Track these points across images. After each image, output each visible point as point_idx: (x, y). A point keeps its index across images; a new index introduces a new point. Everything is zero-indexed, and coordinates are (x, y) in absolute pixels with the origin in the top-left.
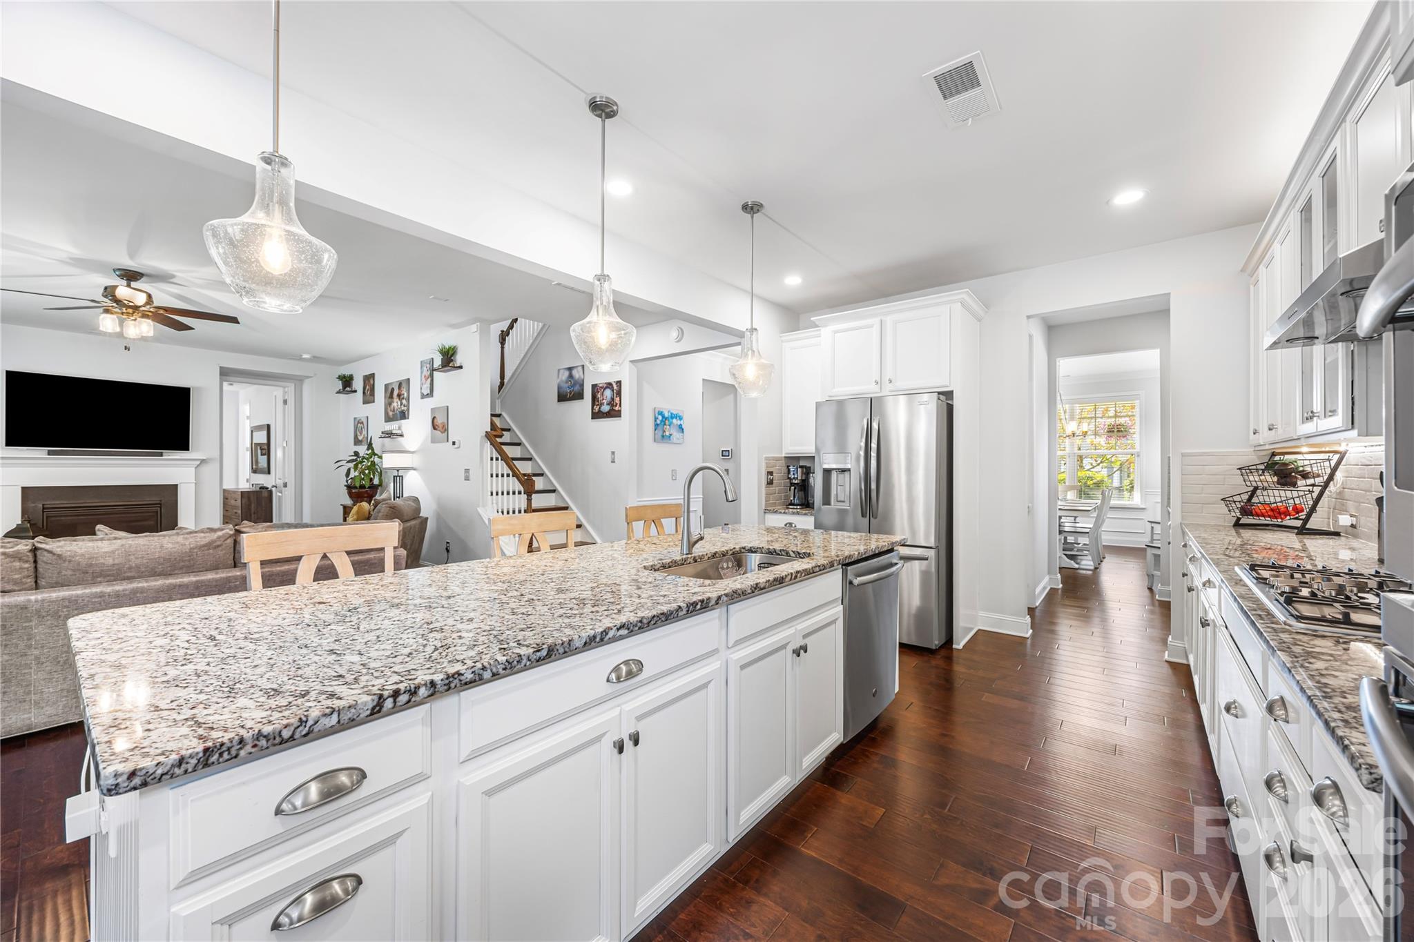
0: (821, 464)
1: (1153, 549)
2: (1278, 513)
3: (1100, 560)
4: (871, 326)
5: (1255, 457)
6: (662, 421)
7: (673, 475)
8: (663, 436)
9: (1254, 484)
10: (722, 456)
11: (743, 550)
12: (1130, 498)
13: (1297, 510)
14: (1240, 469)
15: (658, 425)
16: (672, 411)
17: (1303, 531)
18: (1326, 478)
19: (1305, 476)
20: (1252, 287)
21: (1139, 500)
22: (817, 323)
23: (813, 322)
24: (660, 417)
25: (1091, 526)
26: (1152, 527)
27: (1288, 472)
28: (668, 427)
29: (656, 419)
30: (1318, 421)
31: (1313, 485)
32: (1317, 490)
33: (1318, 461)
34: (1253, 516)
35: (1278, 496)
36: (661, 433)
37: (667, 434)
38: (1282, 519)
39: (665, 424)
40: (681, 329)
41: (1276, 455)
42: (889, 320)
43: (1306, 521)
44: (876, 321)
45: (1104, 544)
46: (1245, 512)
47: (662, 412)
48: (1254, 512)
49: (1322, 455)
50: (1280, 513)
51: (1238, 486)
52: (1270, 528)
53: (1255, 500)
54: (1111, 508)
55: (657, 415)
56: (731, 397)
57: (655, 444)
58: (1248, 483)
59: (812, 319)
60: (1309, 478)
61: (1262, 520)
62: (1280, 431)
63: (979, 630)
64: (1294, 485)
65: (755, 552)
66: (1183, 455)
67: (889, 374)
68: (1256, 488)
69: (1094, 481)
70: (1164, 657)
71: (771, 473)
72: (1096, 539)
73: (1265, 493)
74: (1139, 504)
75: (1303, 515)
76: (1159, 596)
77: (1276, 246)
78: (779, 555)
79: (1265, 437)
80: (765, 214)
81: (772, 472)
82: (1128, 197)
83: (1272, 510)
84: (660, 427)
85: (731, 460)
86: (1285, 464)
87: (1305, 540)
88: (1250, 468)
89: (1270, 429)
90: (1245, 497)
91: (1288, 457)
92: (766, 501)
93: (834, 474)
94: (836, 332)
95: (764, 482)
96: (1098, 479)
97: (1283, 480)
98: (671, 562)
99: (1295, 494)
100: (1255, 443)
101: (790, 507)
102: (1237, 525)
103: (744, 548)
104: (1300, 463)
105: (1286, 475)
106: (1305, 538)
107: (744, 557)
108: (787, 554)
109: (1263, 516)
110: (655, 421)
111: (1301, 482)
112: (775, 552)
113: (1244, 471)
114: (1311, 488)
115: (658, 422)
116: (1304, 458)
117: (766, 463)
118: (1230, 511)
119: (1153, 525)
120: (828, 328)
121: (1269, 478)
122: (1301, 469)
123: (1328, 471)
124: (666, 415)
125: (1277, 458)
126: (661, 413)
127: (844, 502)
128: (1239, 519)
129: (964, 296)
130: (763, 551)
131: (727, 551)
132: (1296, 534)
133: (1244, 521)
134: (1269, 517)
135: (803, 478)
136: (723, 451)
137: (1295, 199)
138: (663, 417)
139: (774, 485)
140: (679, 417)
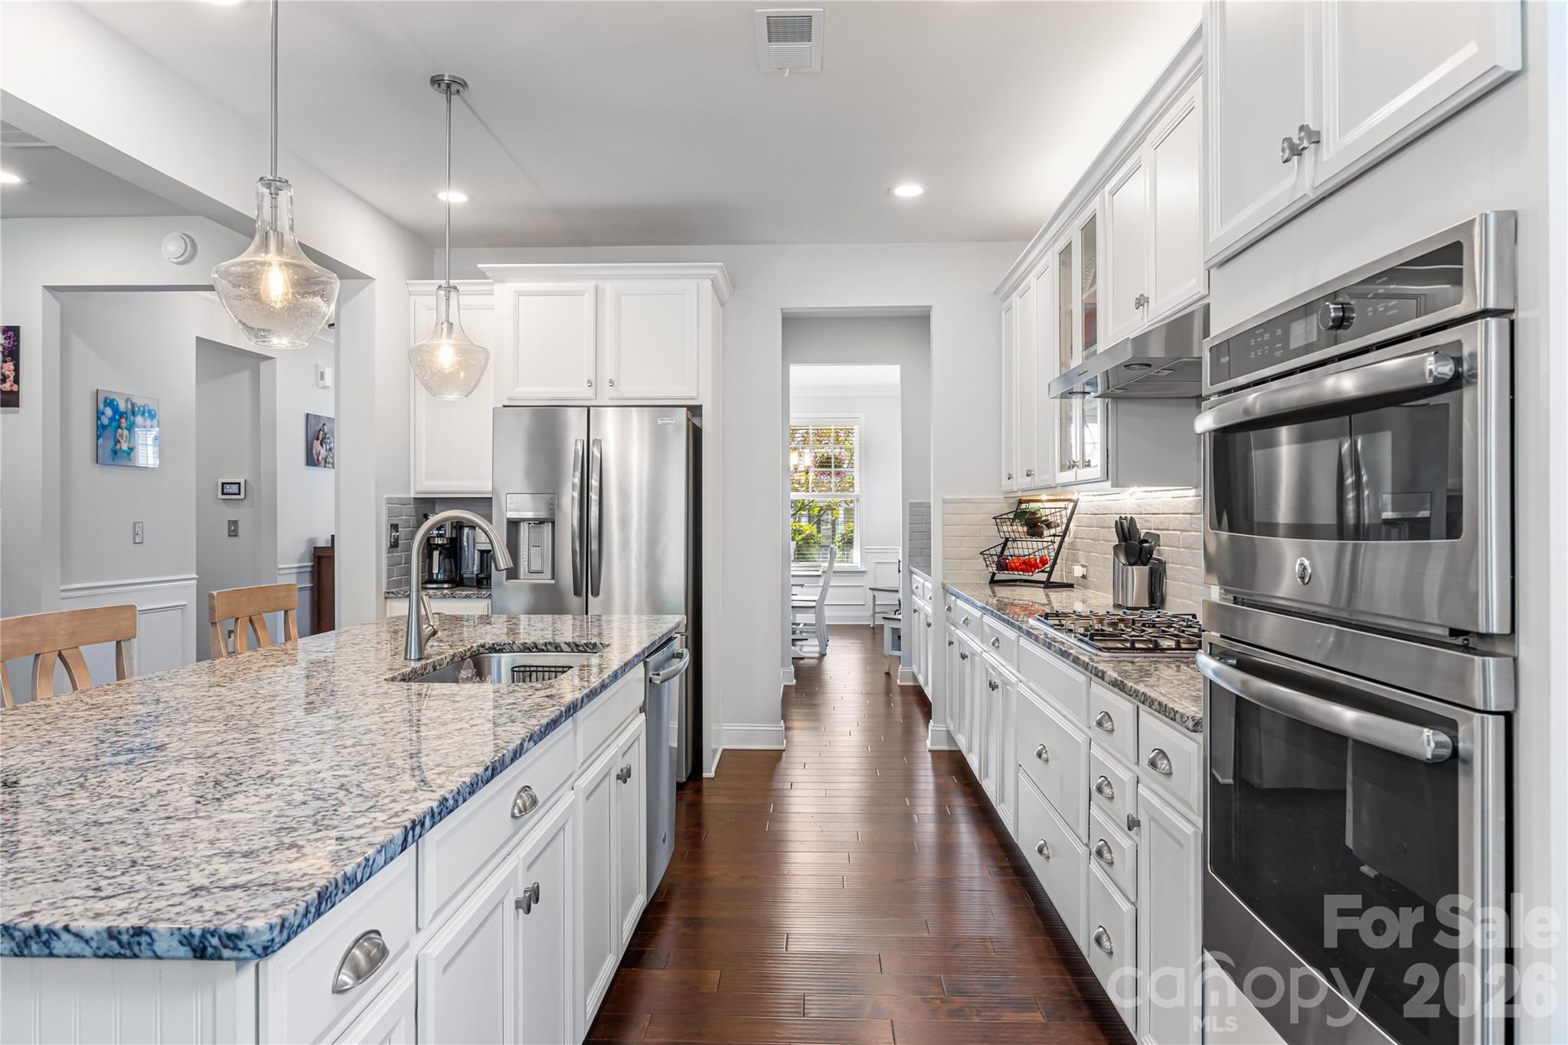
0: (501, 513)
1: (891, 621)
2: (1029, 565)
3: (824, 645)
4: (581, 294)
5: (1005, 504)
6: (111, 419)
7: (135, 534)
8: (115, 452)
9: (1008, 536)
10: (223, 494)
11: (482, 650)
12: (848, 558)
13: (1044, 562)
14: (994, 518)
15: (104, 427)
16: (135, 400)
17: (1048, 585)
18: (1064, 527)
19: (1049, 526)
20: (1003, 313)
21: (859, 561)
22: (487, 274)
23: (480, 270)
24: (109, 412)
25: (816, 598)
26: (874, 596)
27: (1036, 521)
28: (126, 432)
29: (99, 415)
30: (1078, 470)
31: (1054, 535)
32: (1058, 540)
33: (1057, 510)
34: (1008, 570)
35: (1026, 547)
36: (110, 444)
37: (125, 446)
38: (1033, 572)
39: (119, 427)
40: (192, 241)
41: (1022, 503)
42: (609, 288)
43: (1050, 573)
44: (590, 285)
45: (827, 623)
46: (1002, 566)
47: (112, 401)
48: (1009, 567)
49: (1060, 503)
50: (1031, 566)
51: (991, 537)
52: (1018, 583)
53: (1006, 553)
54: (835, 572)
55: (101, 406)
56: (246, 375)
57: (97, 468)
58: (1002, 534)
59: (479, 266)
60: (1052, 528)
61: (1016, 575)
62: (1036, 478)
63: (724, 750)
64: (1041, 535)
65: (501, 651)
66: (945, 501)
67: (608, 373)
68: (1007, 540)
69: (803, 535)
70: (926, 746)
71: (395, 527)
72: (820, 617)
73: (1015, 545)
74: (859, 565)
75: (1047, 568)
76: (900, 681)
77: (1032, 277)
78: (543, 651)
79: (1020, 483)
80: (465, 101)
81: (397, 525)
82: (908, 190)
83: (1024, 563)
84: (109, 432)
85: (246, 503)
86: (1034, 513)
87: (1050, 594)
88: (1003, 517)
89: (1028, 475)
90: (999, 549)
91: (1032, 505)
92: (388, 578)
93: (524, 529)
94: (520, 294)
95: (385, 544)
96: (807, 532)
97: (1031, 531)
98: (412, 672)
99: (1040, 545)
100: (1008, 489)
101: (429, 586)
102: (993, 582)
103: (483, 646)
104: (1043, 512)
105: (1034, 525)
106: (1050, 592)
107: (486, 659)
108: (556, 648)
109: (1017, 570)
110: (98, 418)
111: (1046, 532)
112: (536, 647)
113: (998, 521)
114: (1052, 538)
115: (105, 421)
116: (1045, 508)
117: (389, 508)
118: (987, 566)
119: (876, 593)
120: (508, 284)
121: (1020, 529)
122: (1044, 518)
123: (1065, 520)
124: (122, 406)
125: (1023, 506)
126: (110, 403)
127: (541, 572)
128: (994, 574)
129: (716, 272)
130: (515, 648)
131: (465, 651)
132: (1043, 588)
133: (1000, 576)
134: (1022, 570)
135: (454, 536)
136: (223, 484)
137: (1055, 239)
138: (116, 410)
139: (399, 549)
140: (150, 412)
